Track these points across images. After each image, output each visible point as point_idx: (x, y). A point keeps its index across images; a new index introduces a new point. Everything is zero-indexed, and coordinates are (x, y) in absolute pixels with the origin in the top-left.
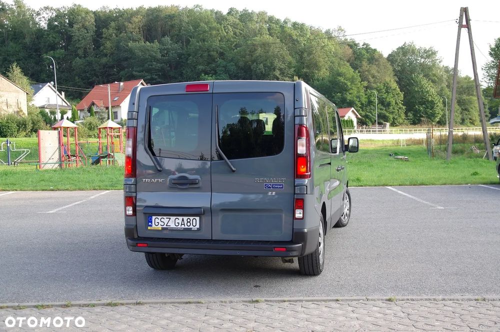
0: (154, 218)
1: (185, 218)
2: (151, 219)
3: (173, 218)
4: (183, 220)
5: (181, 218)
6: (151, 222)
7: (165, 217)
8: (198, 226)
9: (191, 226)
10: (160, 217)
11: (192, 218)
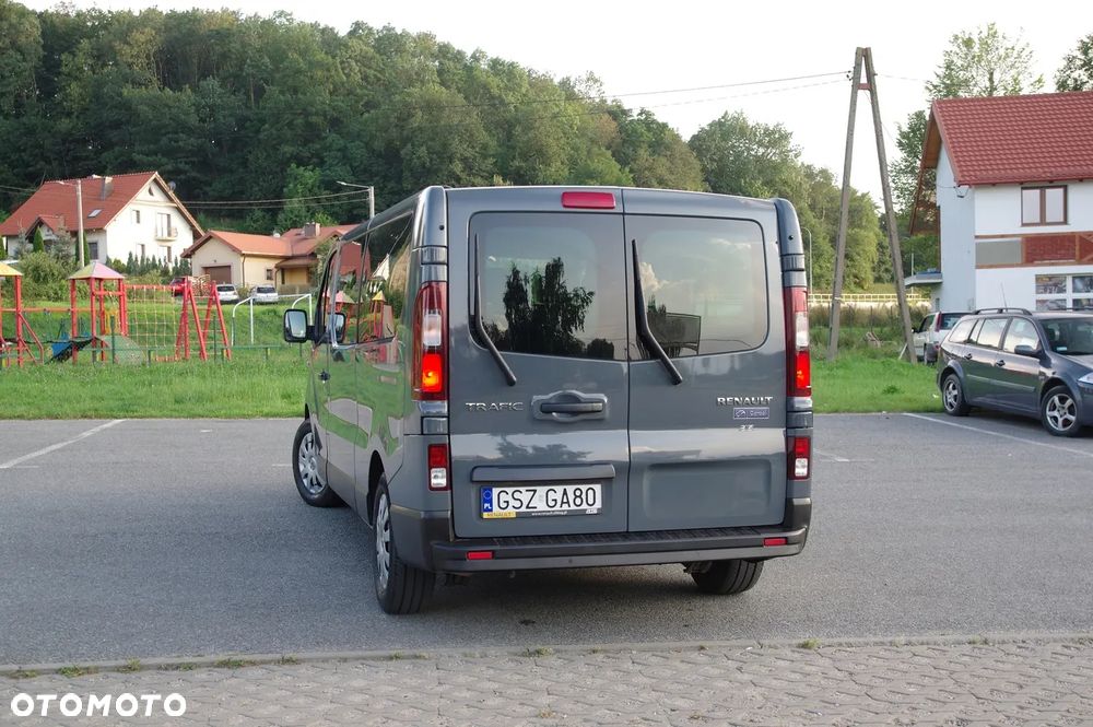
0: (496, 491)
1: (570, 489)
2: (489, 495)
3: (541, 490)
4: (565, 492)
5: (560, 489)
6: (491, 502)
7: (522, 489)
8: (598, 504)
9: (584, 506)
10: (510, 490)
11: (584, 488)
